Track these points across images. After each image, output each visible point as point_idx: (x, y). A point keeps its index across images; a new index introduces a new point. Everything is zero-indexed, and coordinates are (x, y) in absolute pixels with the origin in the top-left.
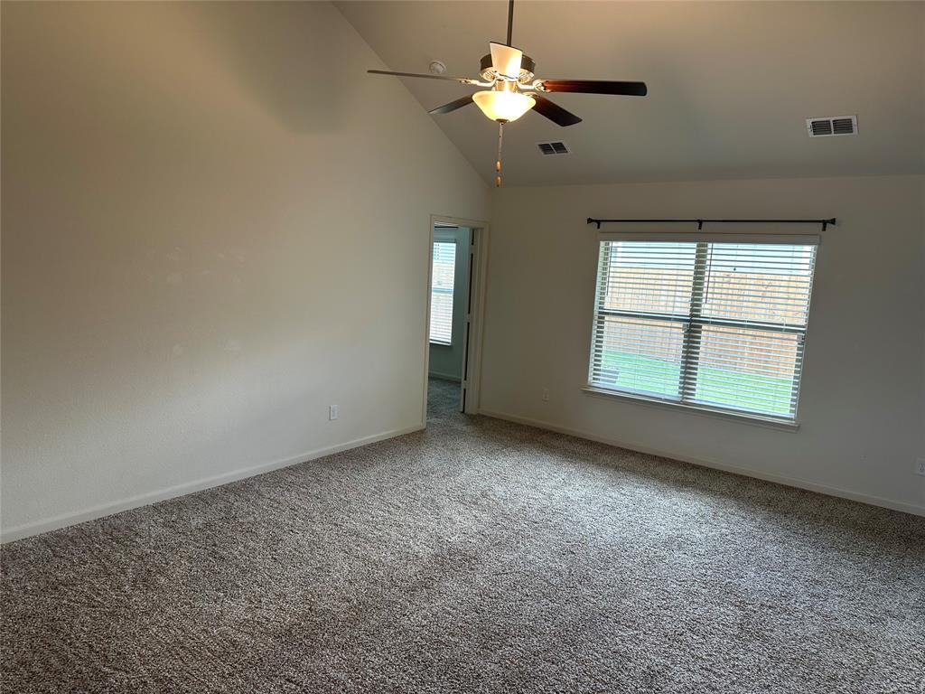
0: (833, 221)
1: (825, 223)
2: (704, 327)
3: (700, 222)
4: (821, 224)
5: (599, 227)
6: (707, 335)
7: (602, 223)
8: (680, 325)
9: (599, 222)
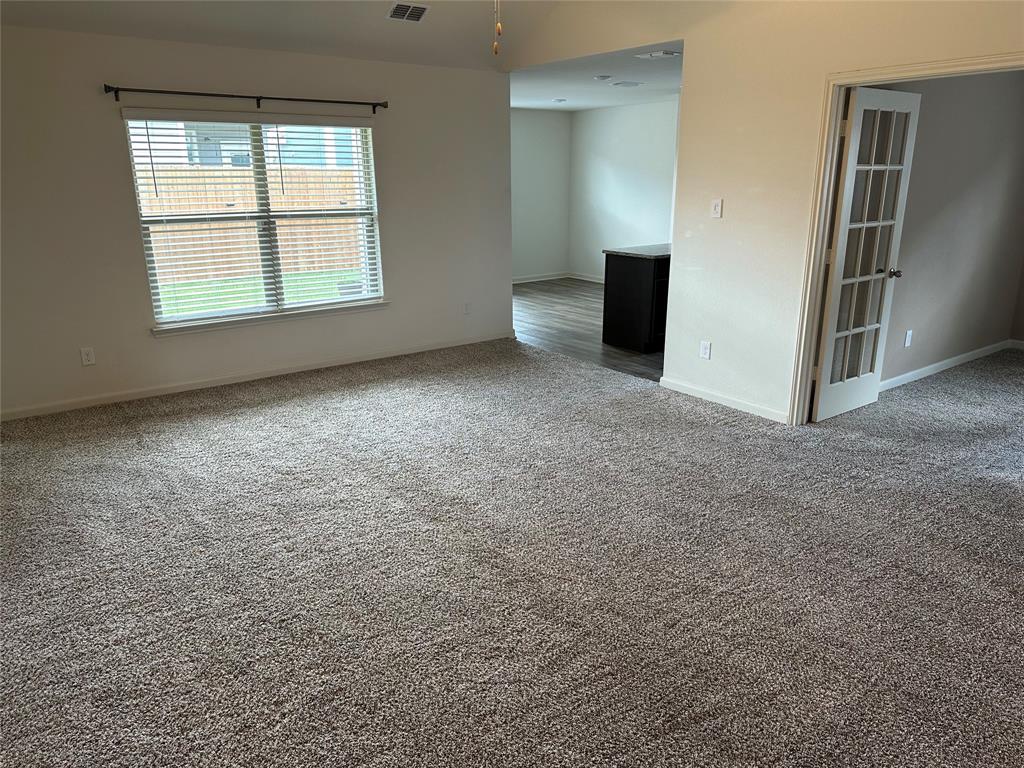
0: (385, 105)
1: (375, 106)
2: (278, 222)
3: (259, 99)
4: (371, 107)
5: (117, 99)
6: (282, 230)
7: (121, 93)
8: (254, 223)
9: (117, 91)
